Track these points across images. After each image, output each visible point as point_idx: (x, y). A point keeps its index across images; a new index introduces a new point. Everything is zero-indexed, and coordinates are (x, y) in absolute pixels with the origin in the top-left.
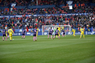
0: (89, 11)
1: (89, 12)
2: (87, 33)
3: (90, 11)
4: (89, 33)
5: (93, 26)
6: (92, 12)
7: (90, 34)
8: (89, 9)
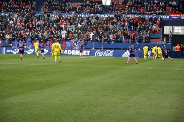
0: (11, 8)
1: (11, 12)
2: (6, 51)
3: (13, 8)
4: (9, 51)
5: (18, 39)
6: (17, 12)
7: (11, 53)
8: (10, 5)
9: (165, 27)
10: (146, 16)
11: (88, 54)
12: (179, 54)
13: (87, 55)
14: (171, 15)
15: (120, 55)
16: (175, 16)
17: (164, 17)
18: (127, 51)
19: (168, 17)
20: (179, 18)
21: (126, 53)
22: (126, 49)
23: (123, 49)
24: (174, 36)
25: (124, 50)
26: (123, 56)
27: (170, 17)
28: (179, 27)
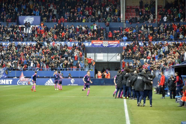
9: (88, 54)
10: (69, 43)
11: (11, 83)
12: (102, 82)
13: (9, 84)
14: (94, 42)
15: (43, 84)
16: (97, 43)
17: (87, 44)
18: (50, 79)
19: (91, 44)
20: (102, 45)
21: (49, 81)
22: (49, 77)
23: (46, 77)
24: (96, 63)
25: (47, 79)
26: (46, 84)
27: (93, 44)
28: (102, 54)
